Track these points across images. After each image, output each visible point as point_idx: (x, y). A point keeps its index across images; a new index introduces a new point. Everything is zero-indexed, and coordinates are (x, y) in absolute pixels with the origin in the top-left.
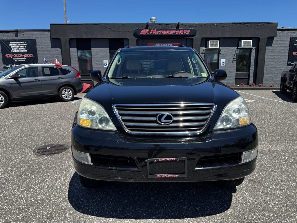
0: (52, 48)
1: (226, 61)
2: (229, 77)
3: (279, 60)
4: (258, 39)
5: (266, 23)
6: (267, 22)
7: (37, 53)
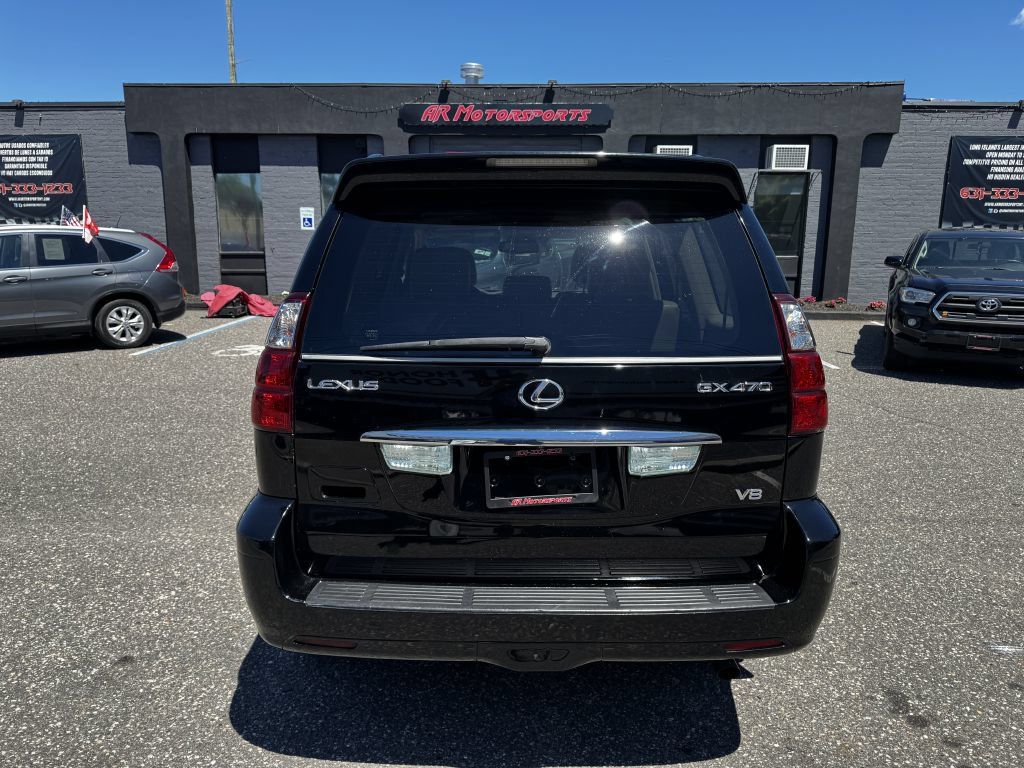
0: (130, 163)
4: (833, 139)
5: (862, 85)
6: (865, 81)
7: (84, 182)
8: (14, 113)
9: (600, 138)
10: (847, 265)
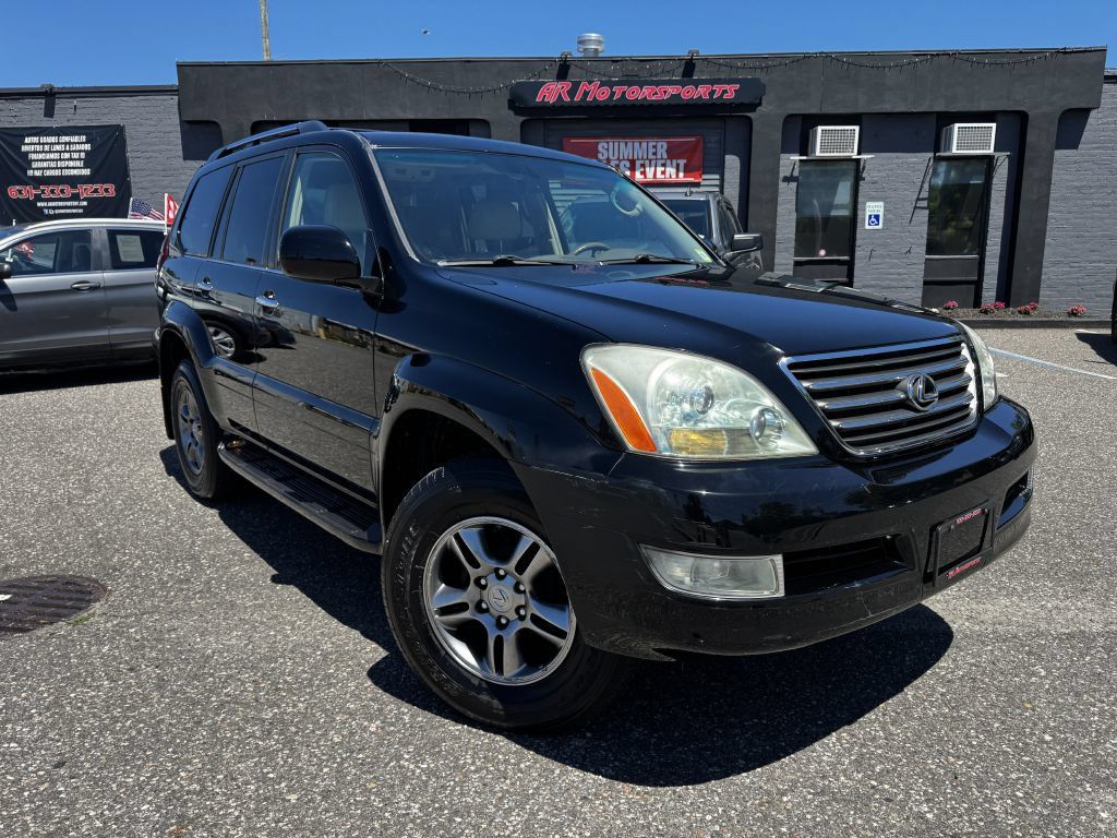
0: (185, 159)
1: (886, 210)
2: (899, 274)
3: (1108, 206)
4: (1022, 118)
5: (1058, 52)
6: (1060, 46)
7: (129, 182)
8: (43, 101)
9: (749, 119)
10: (1039, 264)
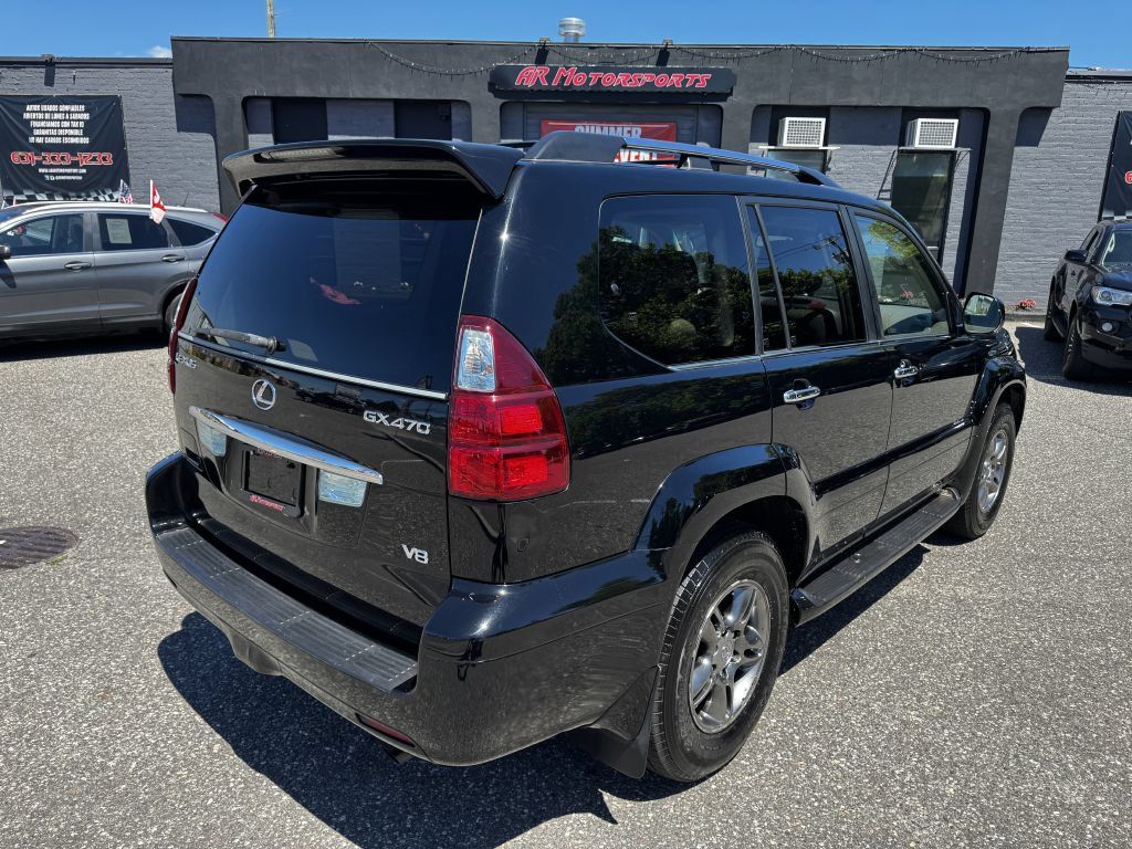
0: (179, 130)
3: (1064, 202)
4: (986, 113)
5: (1022, 51)
6: (1024, 46)
7: (126, 151)
8: (44, 70)
9: (720, 107)
10: (994, 258)
